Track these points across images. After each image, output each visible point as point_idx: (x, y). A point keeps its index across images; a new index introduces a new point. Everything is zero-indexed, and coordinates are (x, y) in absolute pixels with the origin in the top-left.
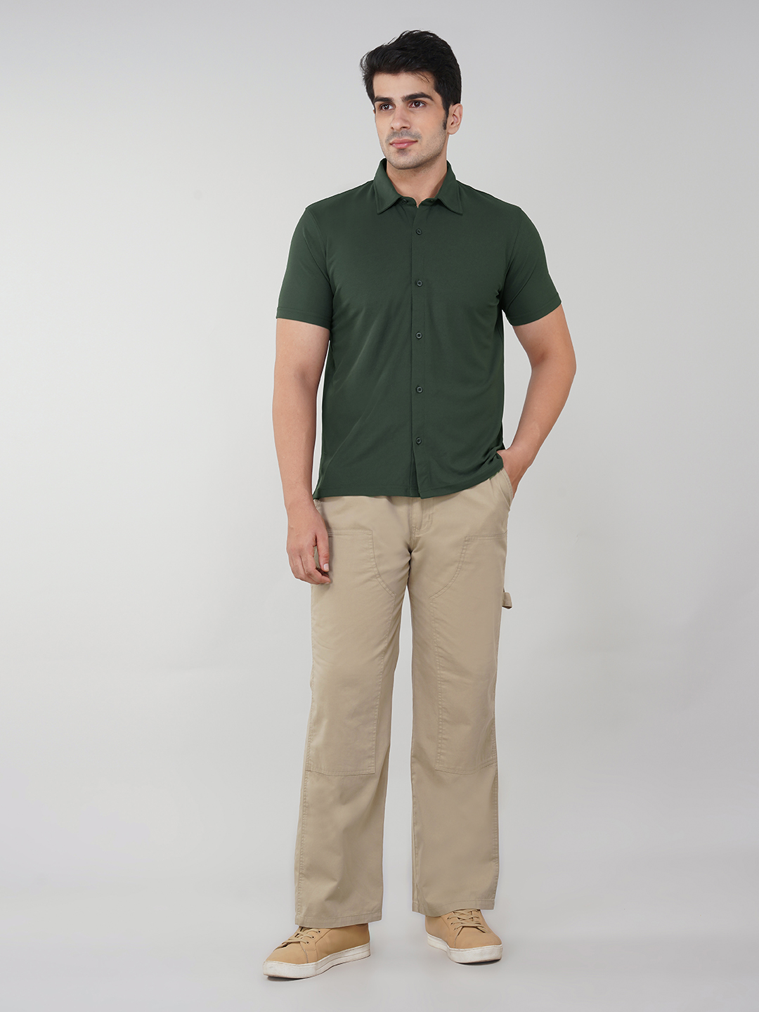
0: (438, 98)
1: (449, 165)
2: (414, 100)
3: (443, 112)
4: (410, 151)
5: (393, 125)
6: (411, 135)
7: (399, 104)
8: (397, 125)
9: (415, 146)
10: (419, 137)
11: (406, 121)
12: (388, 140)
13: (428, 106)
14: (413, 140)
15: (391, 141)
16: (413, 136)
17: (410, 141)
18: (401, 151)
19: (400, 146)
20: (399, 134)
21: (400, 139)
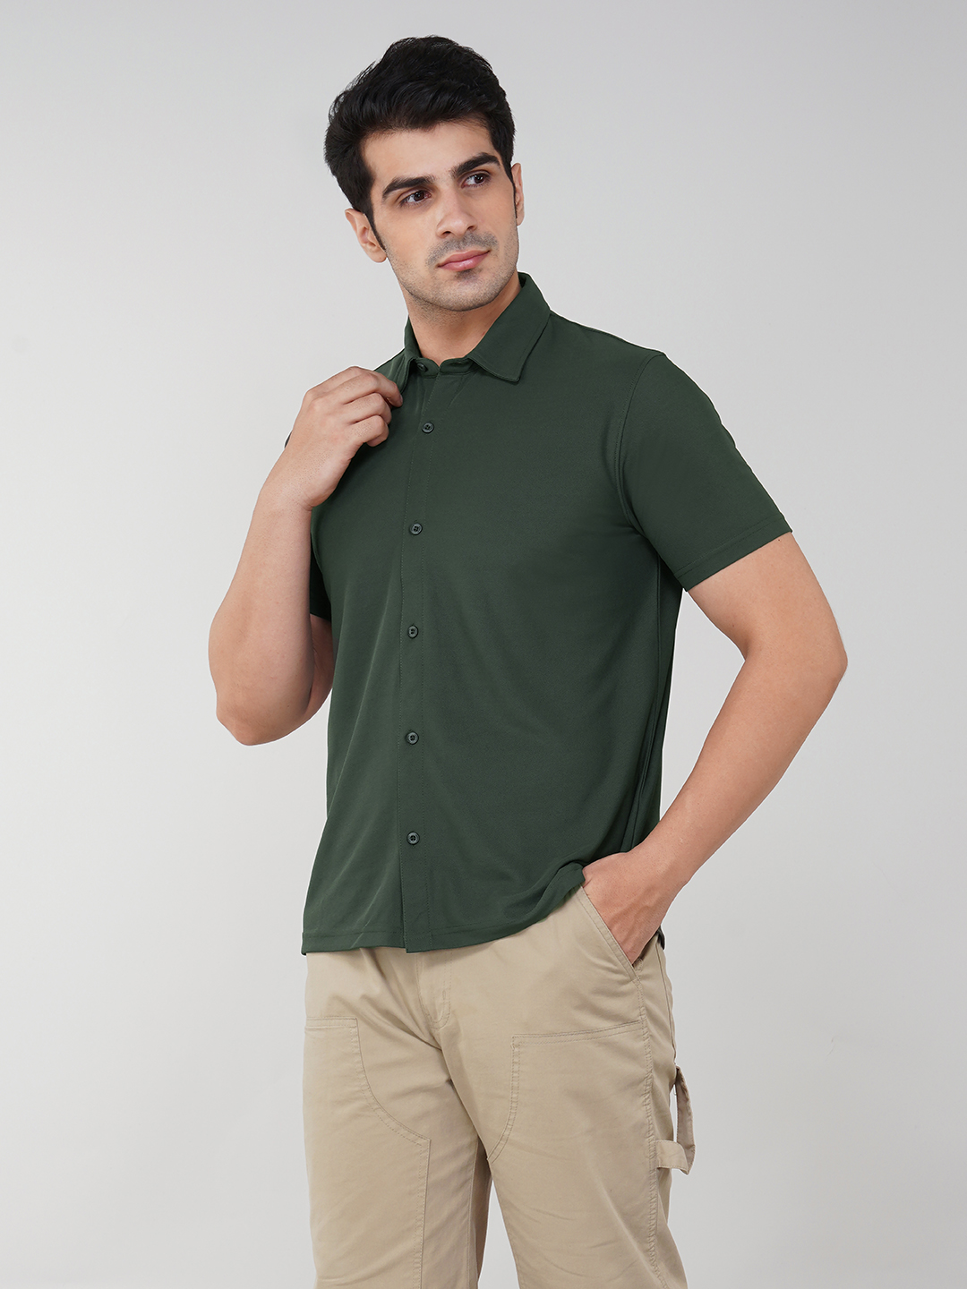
0: (495, 153)
2: (471, 172)
4: (480, 270)
5: (446, 228)
6: (479, 242)
7: (445, 185)
8: (458, 225)
9: (488, 262)
10: (494, 242)
11: (470, 215)
12: (432, 259)
13: (494, 177)
14: (485, 249)
15: (442, 260)
16: (483, 243)
17: (479, 252)
18: (465, 274)
19: (461, 265)
20: (459, 242)
21: (462, 251)
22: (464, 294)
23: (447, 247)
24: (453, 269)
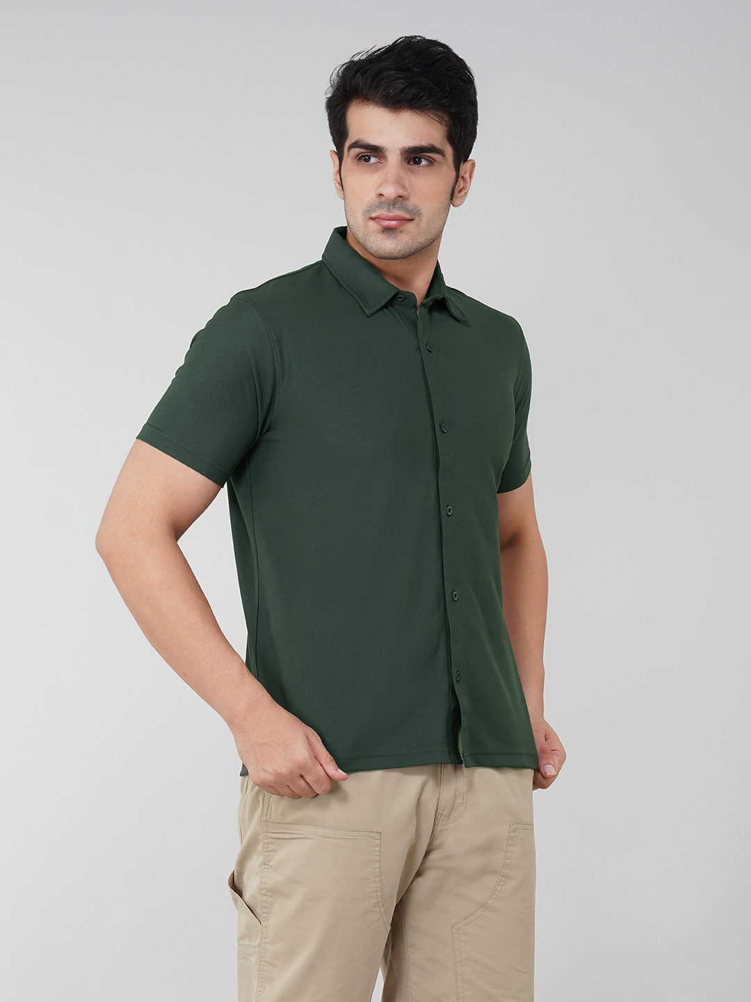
0: (449, 151)
1: (437, 268)
2: (414, 156)
3: (454, 174)
4: (401, 232)
5: (381, 191)
6: (406, 210)
7: (394, 158)
8: (390, 191)
9: (410, 226)
10: (419, 214)
11: (404, 187)
12: (368, 211)
13: (436, 164)
14: (408, 216)
15: (374, 215)
16: (409, 212)
17: (403, 217)
18: (388, 230)
19: (387, 223)
20: (389, 205)
21: (390, 212)
22: (383, 246)
23: (381, 205)
24: (380, 224)
